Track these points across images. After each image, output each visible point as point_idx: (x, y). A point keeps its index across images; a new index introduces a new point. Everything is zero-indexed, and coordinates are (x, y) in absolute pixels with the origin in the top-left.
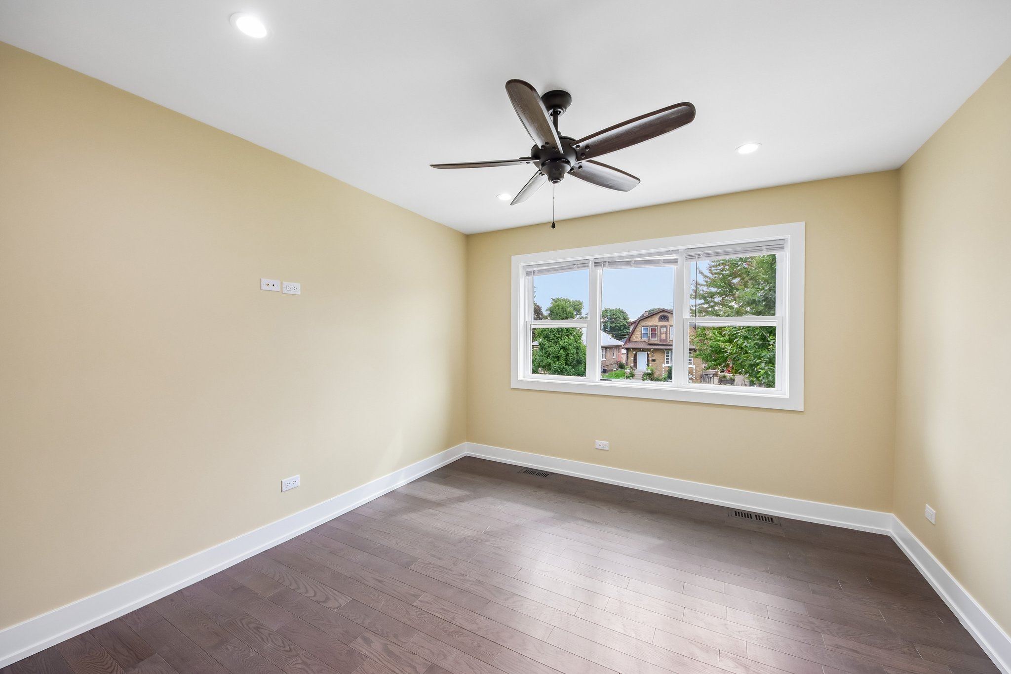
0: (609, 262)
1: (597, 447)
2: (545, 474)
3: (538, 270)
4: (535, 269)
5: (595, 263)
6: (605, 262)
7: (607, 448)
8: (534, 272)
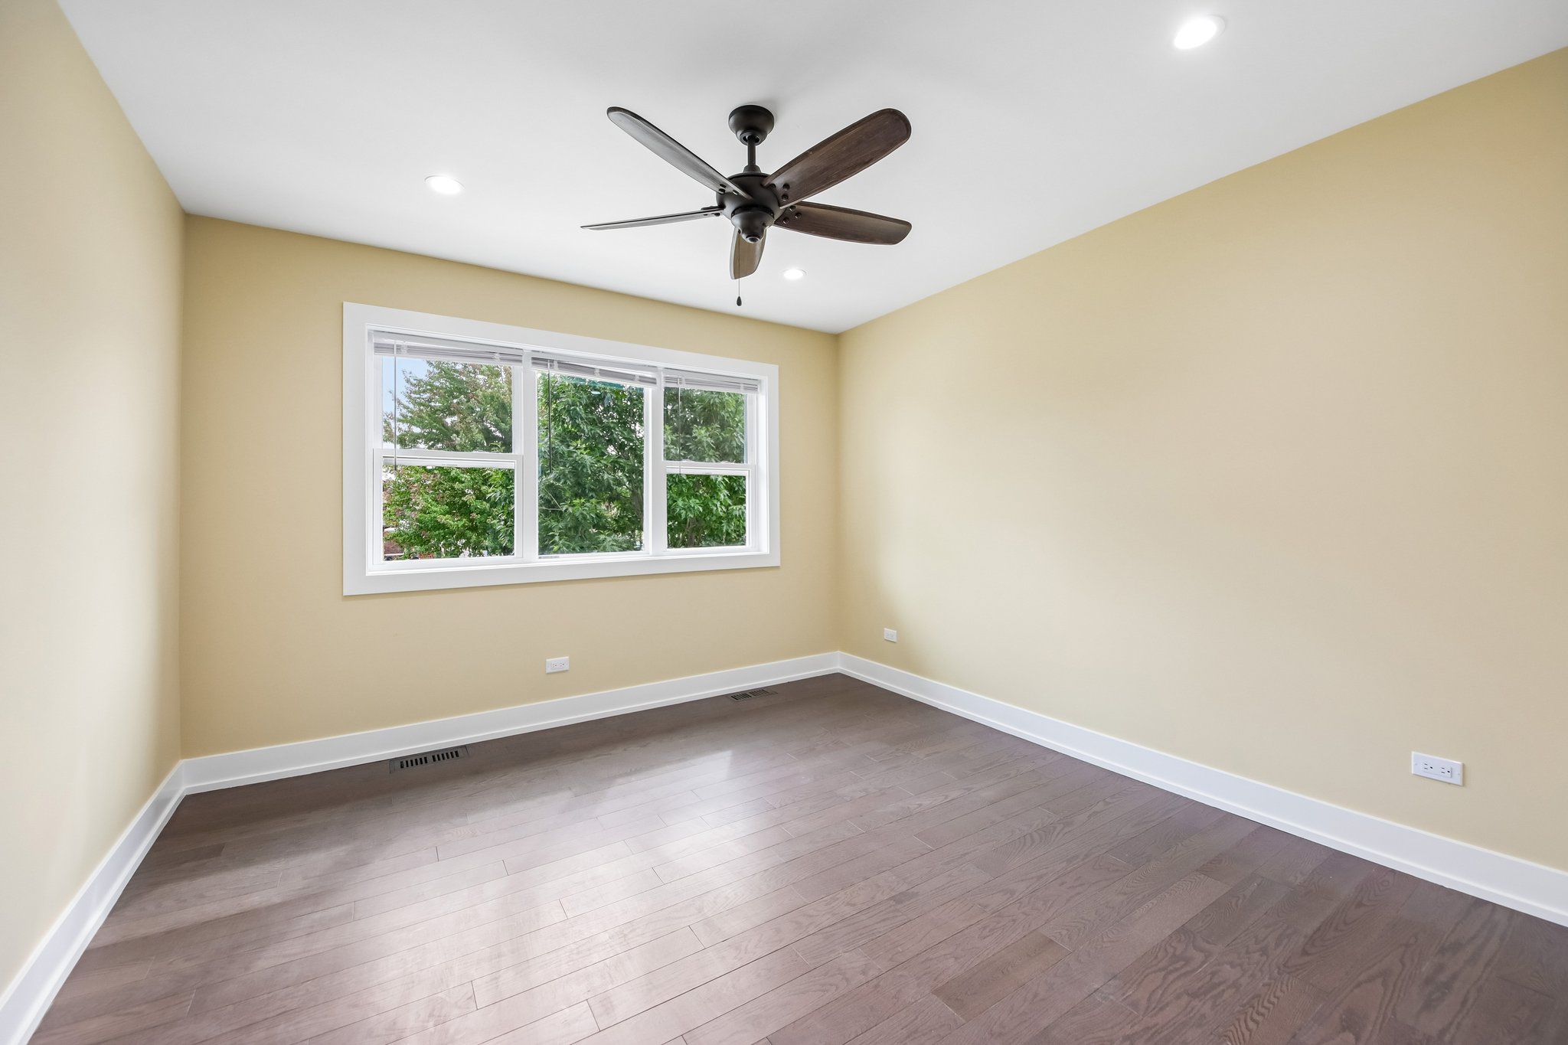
0: (559, 362)
1: (549, 670)
2: (452, 753)
3: (408, 347)
4: (400, 342)
5: (533, 359)
6: (552, 361)
7: (566, 667)
8: (399, 348)
